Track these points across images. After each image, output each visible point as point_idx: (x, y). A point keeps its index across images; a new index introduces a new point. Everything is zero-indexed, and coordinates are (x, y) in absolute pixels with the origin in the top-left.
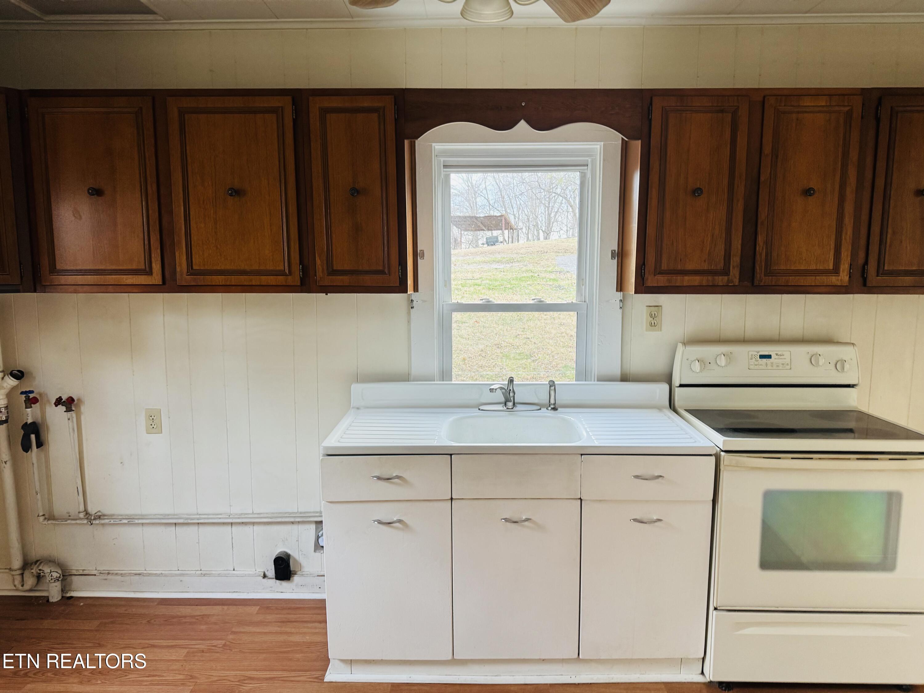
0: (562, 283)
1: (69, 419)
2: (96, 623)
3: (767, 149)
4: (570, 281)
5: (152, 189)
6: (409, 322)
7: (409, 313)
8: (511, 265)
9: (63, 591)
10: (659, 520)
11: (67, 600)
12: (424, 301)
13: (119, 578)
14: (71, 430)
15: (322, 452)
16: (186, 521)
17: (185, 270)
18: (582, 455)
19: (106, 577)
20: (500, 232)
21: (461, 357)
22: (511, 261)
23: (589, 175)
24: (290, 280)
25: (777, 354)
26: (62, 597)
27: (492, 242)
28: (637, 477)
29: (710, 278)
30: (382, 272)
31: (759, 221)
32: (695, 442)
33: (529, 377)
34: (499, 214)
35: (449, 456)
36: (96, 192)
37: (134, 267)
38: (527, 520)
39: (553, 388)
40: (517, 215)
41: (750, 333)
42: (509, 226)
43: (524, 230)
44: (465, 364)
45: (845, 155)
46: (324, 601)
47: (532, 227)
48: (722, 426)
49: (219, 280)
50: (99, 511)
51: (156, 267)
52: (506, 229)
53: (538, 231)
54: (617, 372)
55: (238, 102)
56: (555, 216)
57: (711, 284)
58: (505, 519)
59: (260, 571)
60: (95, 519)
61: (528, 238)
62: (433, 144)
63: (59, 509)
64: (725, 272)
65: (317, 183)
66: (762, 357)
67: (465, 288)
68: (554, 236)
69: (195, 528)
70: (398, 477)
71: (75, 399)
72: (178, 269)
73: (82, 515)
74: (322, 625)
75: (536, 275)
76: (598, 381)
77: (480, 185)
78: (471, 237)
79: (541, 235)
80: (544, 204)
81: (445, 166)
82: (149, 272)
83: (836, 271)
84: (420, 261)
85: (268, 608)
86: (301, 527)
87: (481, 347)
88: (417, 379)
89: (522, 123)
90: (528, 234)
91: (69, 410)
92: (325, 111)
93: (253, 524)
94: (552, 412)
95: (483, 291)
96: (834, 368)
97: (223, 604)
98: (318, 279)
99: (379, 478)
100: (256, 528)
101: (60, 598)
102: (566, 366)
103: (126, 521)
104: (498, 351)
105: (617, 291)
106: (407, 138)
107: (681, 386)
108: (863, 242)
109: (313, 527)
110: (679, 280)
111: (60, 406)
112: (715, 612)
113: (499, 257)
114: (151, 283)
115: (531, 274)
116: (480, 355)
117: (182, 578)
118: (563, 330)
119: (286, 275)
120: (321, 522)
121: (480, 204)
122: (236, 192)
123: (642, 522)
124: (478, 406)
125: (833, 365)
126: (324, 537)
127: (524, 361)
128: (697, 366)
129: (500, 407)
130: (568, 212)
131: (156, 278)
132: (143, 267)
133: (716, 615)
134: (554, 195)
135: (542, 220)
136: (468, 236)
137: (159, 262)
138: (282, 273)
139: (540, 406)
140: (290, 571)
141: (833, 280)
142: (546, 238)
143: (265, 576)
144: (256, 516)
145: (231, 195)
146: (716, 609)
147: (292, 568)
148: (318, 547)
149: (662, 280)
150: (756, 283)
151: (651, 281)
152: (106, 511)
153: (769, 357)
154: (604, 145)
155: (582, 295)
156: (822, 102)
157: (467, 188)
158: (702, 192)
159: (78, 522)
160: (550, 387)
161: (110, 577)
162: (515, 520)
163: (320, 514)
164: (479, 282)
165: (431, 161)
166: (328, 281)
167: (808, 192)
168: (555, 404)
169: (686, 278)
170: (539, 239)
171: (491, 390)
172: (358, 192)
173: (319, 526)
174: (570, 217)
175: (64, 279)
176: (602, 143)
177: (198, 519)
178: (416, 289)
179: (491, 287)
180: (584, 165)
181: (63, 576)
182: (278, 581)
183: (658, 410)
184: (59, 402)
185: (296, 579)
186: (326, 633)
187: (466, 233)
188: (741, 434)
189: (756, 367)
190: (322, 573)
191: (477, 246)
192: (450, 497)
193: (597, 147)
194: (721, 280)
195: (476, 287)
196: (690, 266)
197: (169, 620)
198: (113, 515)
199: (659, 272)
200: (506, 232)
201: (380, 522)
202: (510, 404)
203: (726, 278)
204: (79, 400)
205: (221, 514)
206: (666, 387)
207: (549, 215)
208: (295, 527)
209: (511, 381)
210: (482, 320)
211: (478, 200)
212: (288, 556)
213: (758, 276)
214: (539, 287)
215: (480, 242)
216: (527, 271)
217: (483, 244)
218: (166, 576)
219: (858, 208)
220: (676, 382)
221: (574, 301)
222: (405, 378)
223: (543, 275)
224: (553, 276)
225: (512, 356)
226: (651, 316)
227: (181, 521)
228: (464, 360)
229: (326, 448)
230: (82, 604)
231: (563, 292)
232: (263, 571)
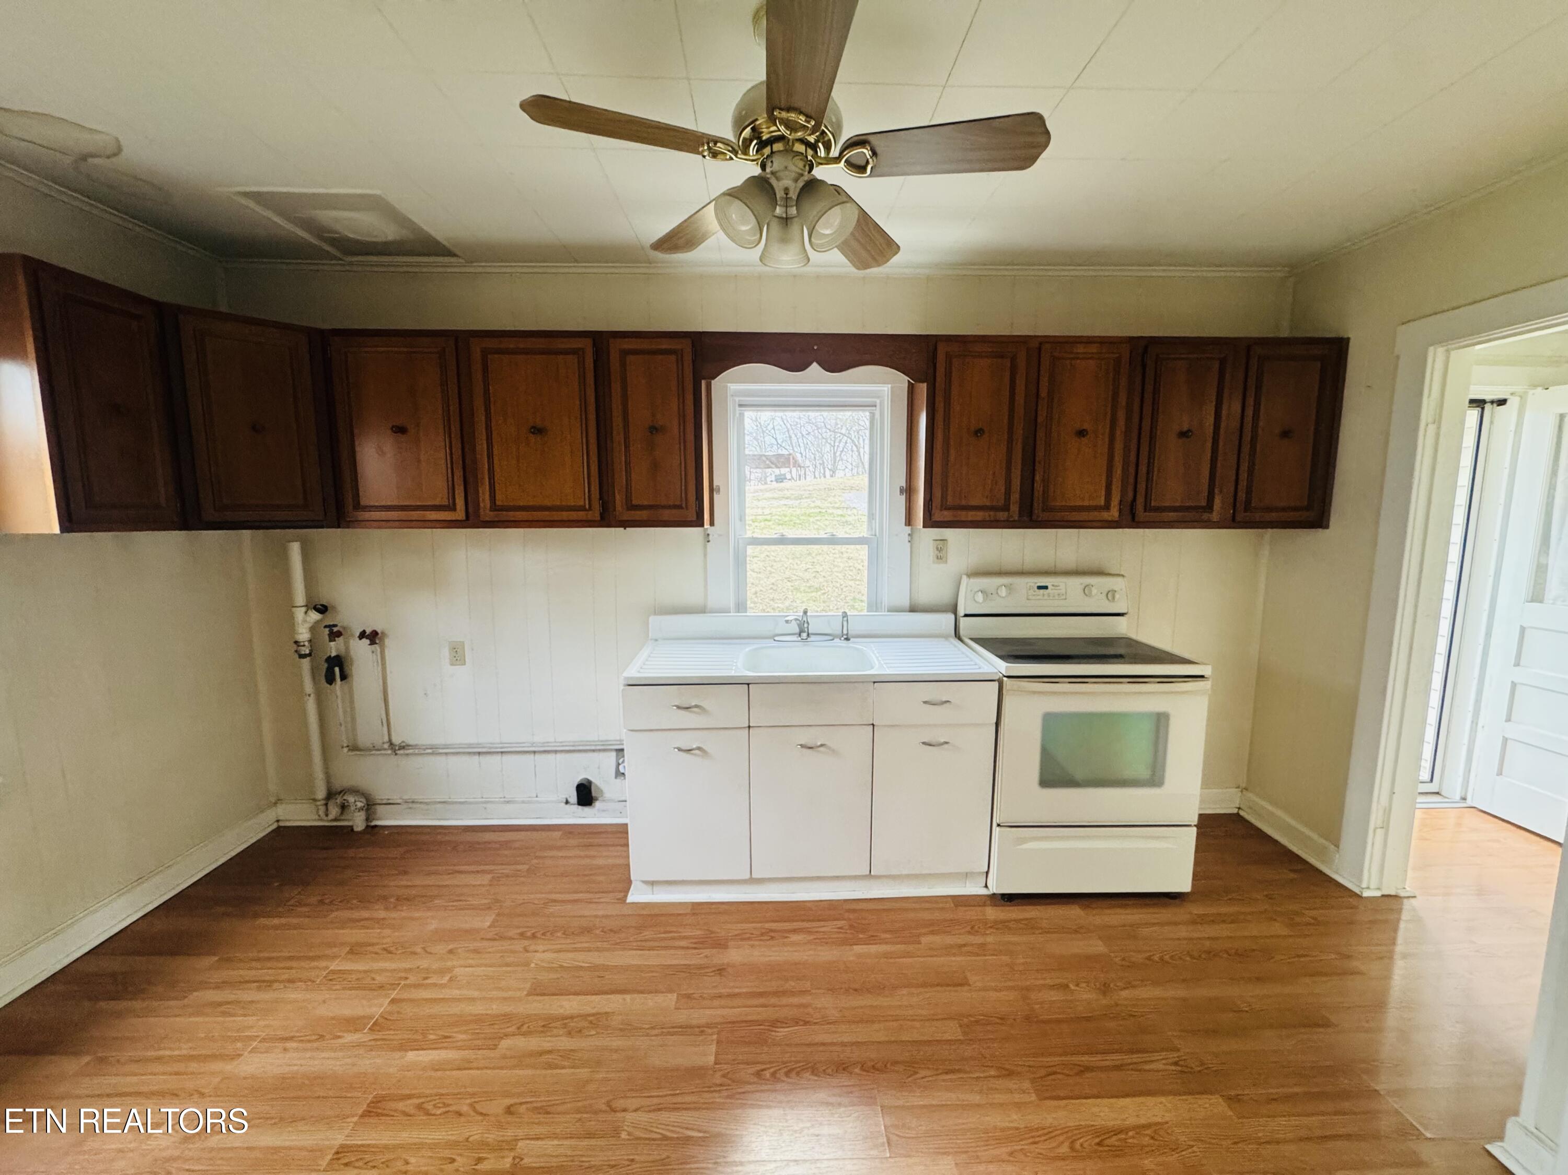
0: (850, 519)
1: (373, 652)
2: (401, 850)
3: (1044, 393)
4: (857, 517)
5: (455, 428)
6: (705, 555)
7: (705, 547)
8: (799, 501)
9: (367, 819)
10: (947, 743)
11: (371, 829)
12: (720, 535)
13: (422, 806)
14: (375, 664)
15: (622, 682)
16: (489, 750)
17: (488, 506)
18: (874, 682)
19: (411, 805)
20: (788, 469)
21: (753, 590)
22: (800, 498)
23: (877, 416)
24: (590, 516)
25: (1053, 585)
26: (367, 826)
27: (780, 479)
28: (925, 702)
29: (992, 513)
30: (679, 507)
31: (1037, 459)
32: (980, 668)
33: (819, 610)
34: (786, 453)
35: (746, 686)
36: (400, 430)
37: (437, 502)
38: (822, 745)
39: (845, 619)
40: (804, 454)
41: (1028, 566)
42: (797, 465)
43: (811, 468)
44: (756, 597)
45: (1115, 396)
46: (626, 825)
47: (818, 464)
48: (1004, 653)
49: (520, 515)
50: (403, 742)
51: (460, 503)
52: (794, 467)
53: (824, 468)
54: (906, 603)
55: (541, 343)
56: (840, 455)
57: (992, 519)
58: (801, 745)
59: (563, 797)
60: (399, 749)
61: (815, 477)
62: (729, 385)
63: (364, 739)
64: (1006, 508)
65: (617, 421)
66: (1040, 588)
67: (756, 524)
68: (839, 474)
69: (498, 758)
70: (696, 706)
71: (379, 631)
72: (482, 505)
73: (386, 746)
74: (625, 849)
75: (824, 511)
76: (888, 611)
77: (769, 424)
78: (760, 475)
79: (828, 473)
80: (830, 444)
81: (740, 406)
82: (452, 508)
83: (1107, 507)
84: (715, 496)
85: (570, 833)
86: (602, 755)
87: (773, 581)
88: (712, 611)
89: (815, 365)
90: (814, 472)
91: (373, 643)
92: (625, 353)
93: (556, 752)
94: (845, 642)
95: (773, 527)
96: (1105, 598)
97: (527, 830)
98: (617, 514)
99: (679, 707)
100: (559, 756)
101: (363, 828)
102: (854, 599)
103: (430, 751)
104: (789, 584)
105: (906, 525)
106: (704, 379)
107: (966, 615)
108: (1132, 480)
109: (614, 754)
110: (963, 515)
111: (364, 640)
112: (998, 829)
113: (788, 494)
114: (454, 519)
115: (820, 510)
116: (771, 588)
117: (484, 805)
118: (851, 564)
119: (586, 510)
120: (622, 750)
121: (768, 443)
122: (538, 431)
123: (930, 745)
124: (773, 637)
125: (1104, 594)
126: (625, 764)
127: (814, 594)
128: (980, 598)
129: (795, 638)
130: (852, 451)
131: (460, 514)
132: (447, 503)
133: (999, 831)
134: (839, 435)
135: (828, 457)
136: (757, 473)
137: (463, 498)
138: (581, 508)
139: (833, 637)
140: (592, 797)
141: (1105, 515)
142: (832, 476)
143: (567, 802)
144: (558, 744)
145: (533, 433)
146: (999, 825)
147: (594, 794)
148: (619, 774)
149: (947, 515)
150: (1034, 517)
151: (938, 516)
152: (411, 742)
153: (1046, 588)
154: (892, 387)
155: (872, 529)
156: (1093, 349)
157: (755, 428)
158: (984, 432)
159: (383, 752)
160: (843, 617)
161: (414, 806)
162: (809, 746)
163: (621, 742)
164: (768, 517)
165: (726, 401)
166: (627, 515)
167: (1081, 433)
168: (847, 634)
169: (971, 513)
170: (825, 477)
171: (787, 622)
172: (656, 429)
173: (620, 753)
174: (854, 456)
175: (367, 515)
176: (890, 386)
177: (502, 748)
178: (712, 523)
179: (781, 522)
180: (872, 406)
181: (368, 805)
182: (580, 807)
183: (943, 639)
184: (363, 635)
185: (597, 804)
186: (628, 857)
187: (755, 471)
188: (1020, 660)
189: (1034, 598)
190: (623, 799)
191: (766, 483)
192: (747, 725)
193: (886, 389)
194: (1002, 515)
195: (766, 522)
196: (973, 503)
197: (473, 847)
198: (416, 745)
199: (944, 507)
200: (794, 470)
201: (680, 750)
202: (804, 635)
203: (1006, 513)
204: (382, 633)
205: (524, 743)
206: (953, 616)
207: (835, 453)
208: (596, 754)
209: (805, 612)
210: (772, 553)
211: (766, 439)
212: (590, 782)
213: (1036, 511)
214: (827, 523)
215: (768, 480)
216: (815, 507)
217: (772, 481)
218: (471, 803)
219: (1127, 449)
220: (961, 612)
221: (865, 536)
222: (702, 610)
223: (830, 511)
224: (840, 512)
225: (802, 589)
226: (937, 549)
227: (484, 750)
228: (756, 593)
229: (626, 678)
230: (386, 832)
231: (850, 527)
232: (565, 797)
